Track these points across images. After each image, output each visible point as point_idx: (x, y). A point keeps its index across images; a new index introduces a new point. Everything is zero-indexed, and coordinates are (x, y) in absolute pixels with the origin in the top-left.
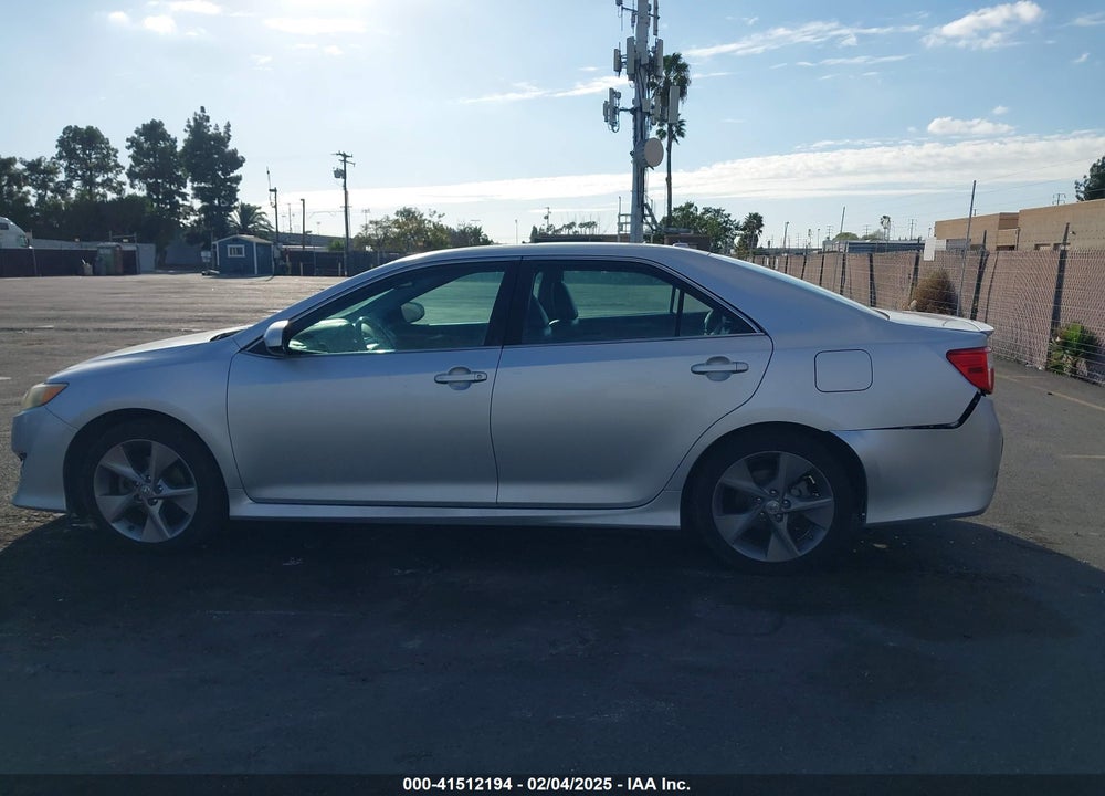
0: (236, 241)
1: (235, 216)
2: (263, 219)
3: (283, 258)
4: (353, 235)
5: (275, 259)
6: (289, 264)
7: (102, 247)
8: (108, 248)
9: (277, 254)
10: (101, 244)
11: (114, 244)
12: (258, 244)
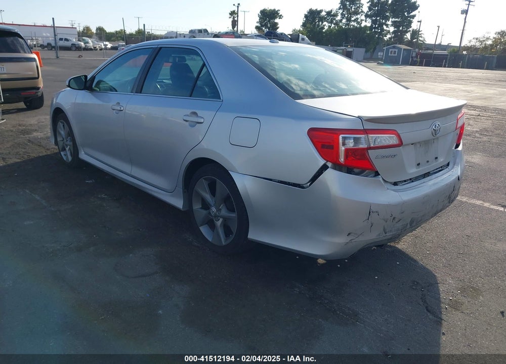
0: (394, 47)
1: (408, 36)
2: (421, 37)
3: (417, 57)
4: (463, 45)
5: (412, 57)
6: (418, 60)
7: (339, 49)
8: (341, 49)
9: (414, 55)
10: (339, 48)
11: (344, 48)
12: (404, 49)
